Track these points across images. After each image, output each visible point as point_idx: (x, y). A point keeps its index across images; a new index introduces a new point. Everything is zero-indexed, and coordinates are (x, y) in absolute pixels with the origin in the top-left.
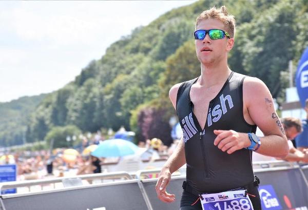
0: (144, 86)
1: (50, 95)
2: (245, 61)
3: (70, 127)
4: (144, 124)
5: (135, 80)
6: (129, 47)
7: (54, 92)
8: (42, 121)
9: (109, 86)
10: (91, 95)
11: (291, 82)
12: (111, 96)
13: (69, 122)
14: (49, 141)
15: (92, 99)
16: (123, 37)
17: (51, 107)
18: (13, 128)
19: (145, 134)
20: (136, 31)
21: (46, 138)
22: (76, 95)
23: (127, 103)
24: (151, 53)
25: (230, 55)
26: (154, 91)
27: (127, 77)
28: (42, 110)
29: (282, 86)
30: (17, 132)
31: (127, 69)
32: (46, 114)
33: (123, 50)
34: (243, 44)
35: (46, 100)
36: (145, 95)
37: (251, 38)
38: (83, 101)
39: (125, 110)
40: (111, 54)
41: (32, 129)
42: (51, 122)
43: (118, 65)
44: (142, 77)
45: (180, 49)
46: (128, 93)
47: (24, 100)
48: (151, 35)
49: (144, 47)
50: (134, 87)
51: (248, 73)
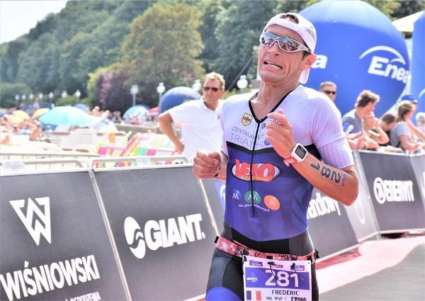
2: (217, 29)
4: (103, 90)
5: (96, 39)
7: (4, 44)
9: (66, 44)
10: (46, 51)
12: (68, 54)
13: (19, 80)
15: (46, 55)
19: (102, 100)
22: (30, 49)
23: (85, 64)
24: (116, 11)
25: (202, 23)
26: (116, 54)
27: (87, 35)
29: (253, 62)
31: (88, 26)
34: (216, 11)
36: (106, 57)
37: (226, 5)
38: (36, 57)
39: (83, 72)
40: (72, 8)
43: (78, 21)
44: (104, 38)
45: (148, 11)
46: (87, 53)
49: (109, 4)
50: (95, 48)
51: (220, 43)
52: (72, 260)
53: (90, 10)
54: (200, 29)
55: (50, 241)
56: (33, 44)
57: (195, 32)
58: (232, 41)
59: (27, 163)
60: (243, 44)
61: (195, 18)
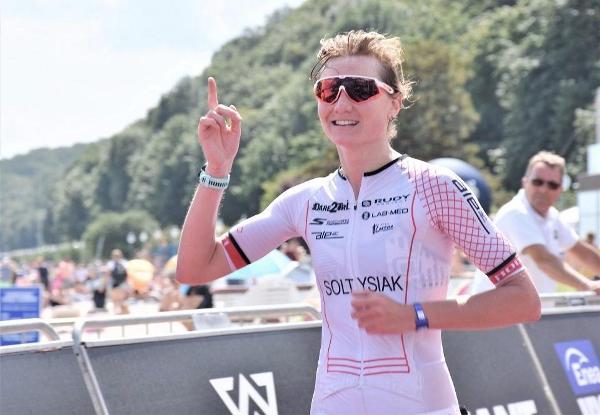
1: (94, 147)
2: (502, 85)
3: (134, 215)
5: (271, 120)
6: (261, 51)
7: (103, 142)
8: (76, 201)
10: (180, 149)
13: (132, 205)
15: (180, 157)
16: (247, 30)
17: (95, 171)
18: (17, 212)
20: (277, 19)
21: (86, 235)
22: (150, 147)
23: (254, 167)
24: (305, 66)
25: (471, 74)
26: (309, 145)
27: (254, 113)
28: (79, 178)
29: (579, 140)
30: (25, 221)
31: (255, 97)
32: (86, 185)
33: (247, 58)
34: (499, 49)
35: (85, 158)
36: (292, 152)
37: (517, 37)
38: (162, 161)
39: (250, 183)
40: (223, 65)
41: (56, 217)
42: (96, 202)
43: (236, 87)
44: (286, 116)
47: (39, 155)
48: (307, 28)
49: (292, 52)
50: (270, 135)
51: (508, 112)
53: (257, 65)
54: (468, 85)
56: (155, 137)
57: (458, 91)
58: (533, 104)
60: (555, 108)
61: (459, 65)
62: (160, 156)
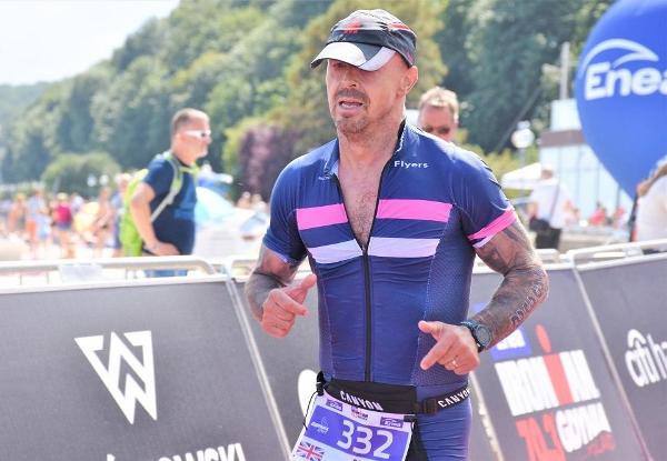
0: (256, 80)
1: (56, 86)
2: (470, 37)
3: (96, 157)
4: (254, 161)
5: (238, 65)
7: (66, 81)
8: (36, 139)
9: (182, 75)
10: (144, 91)
11: (564, 90)
12: (186, 96)
13: (95, 146)
14: (50, 182)
15: (145, 99)
17: (57, 112)
19: (253, 181)
21: (45, 176)
22: (113, 88)
23: (219, 112)
24: (274, 10)
25: (440, 25)
26: (276, 92)
27: (223, 58)
28: (41, 116)
29: (545, 95)
32: (47, 124)
35: (48, 96)
36: (258, 98)
38: (125, 103)
40: (190, 6)
41: (16, 156)
42: (57, 142)
44: (253, 61)
46: (221, 92)
50: (236, 81)
51: (476, 65)
52: (200, 453)
53: (225, 9)
54: (437, 37)
55: (154, 415)
56: (119, 79)
57: (427, 42)
58: (501, 57)
59: (106, 266)
60: (524, 62)
61: (428, 16)
62: (123, 98)
